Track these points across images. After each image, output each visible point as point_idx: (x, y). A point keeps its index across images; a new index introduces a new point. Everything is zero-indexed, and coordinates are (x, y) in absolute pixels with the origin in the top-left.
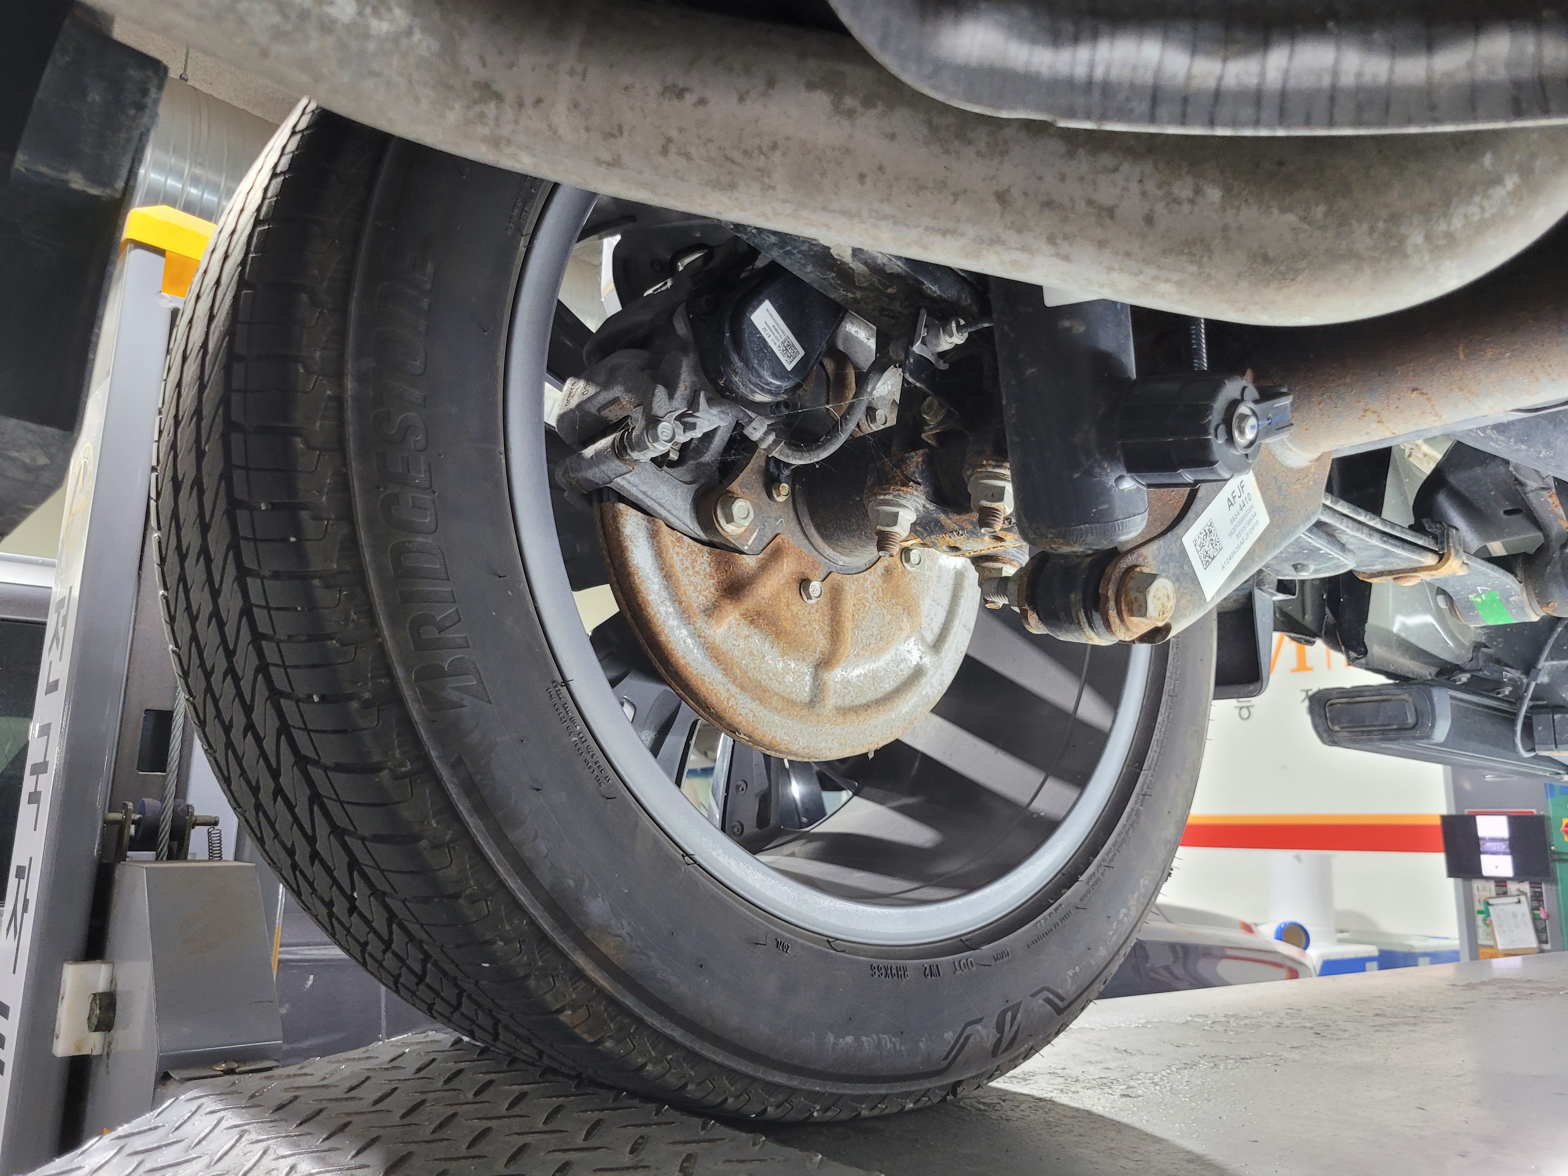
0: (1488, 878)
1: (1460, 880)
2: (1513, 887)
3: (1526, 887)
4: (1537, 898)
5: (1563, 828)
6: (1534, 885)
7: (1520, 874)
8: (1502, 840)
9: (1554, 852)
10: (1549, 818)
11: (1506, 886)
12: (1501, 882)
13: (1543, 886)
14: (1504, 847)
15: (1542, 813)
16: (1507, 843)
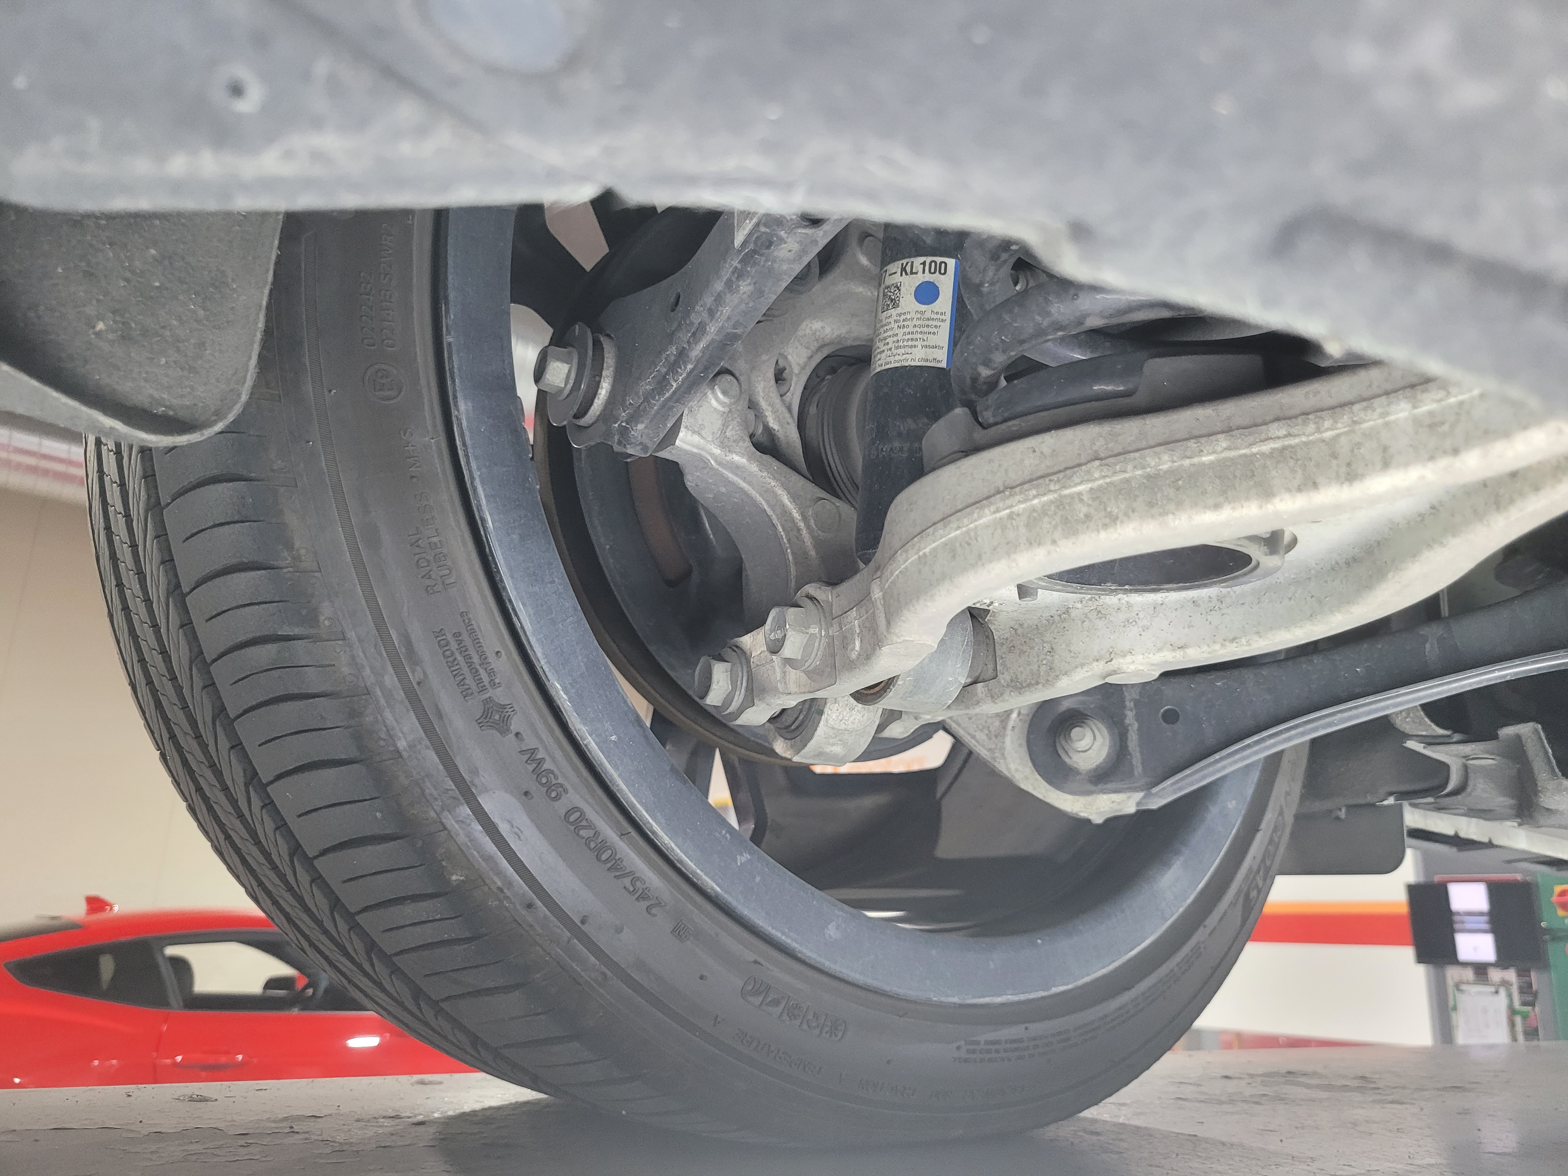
0: (1465, 964)
1: (1431, 967)
2: (1495, 975)
3: (1511, 975)
4: (1526, 989)
5: (1554, 898)
6: (1523, 973)
7: (1505, 958)
8: (1481, 914)
9: (1545, 929)
10: (1537, 885)
11: (1486, 974)
12: (1481, 969)
13: (1533, 974)
14: (1483, 922)
15: (1528, 879)
16: (1485, 918)
